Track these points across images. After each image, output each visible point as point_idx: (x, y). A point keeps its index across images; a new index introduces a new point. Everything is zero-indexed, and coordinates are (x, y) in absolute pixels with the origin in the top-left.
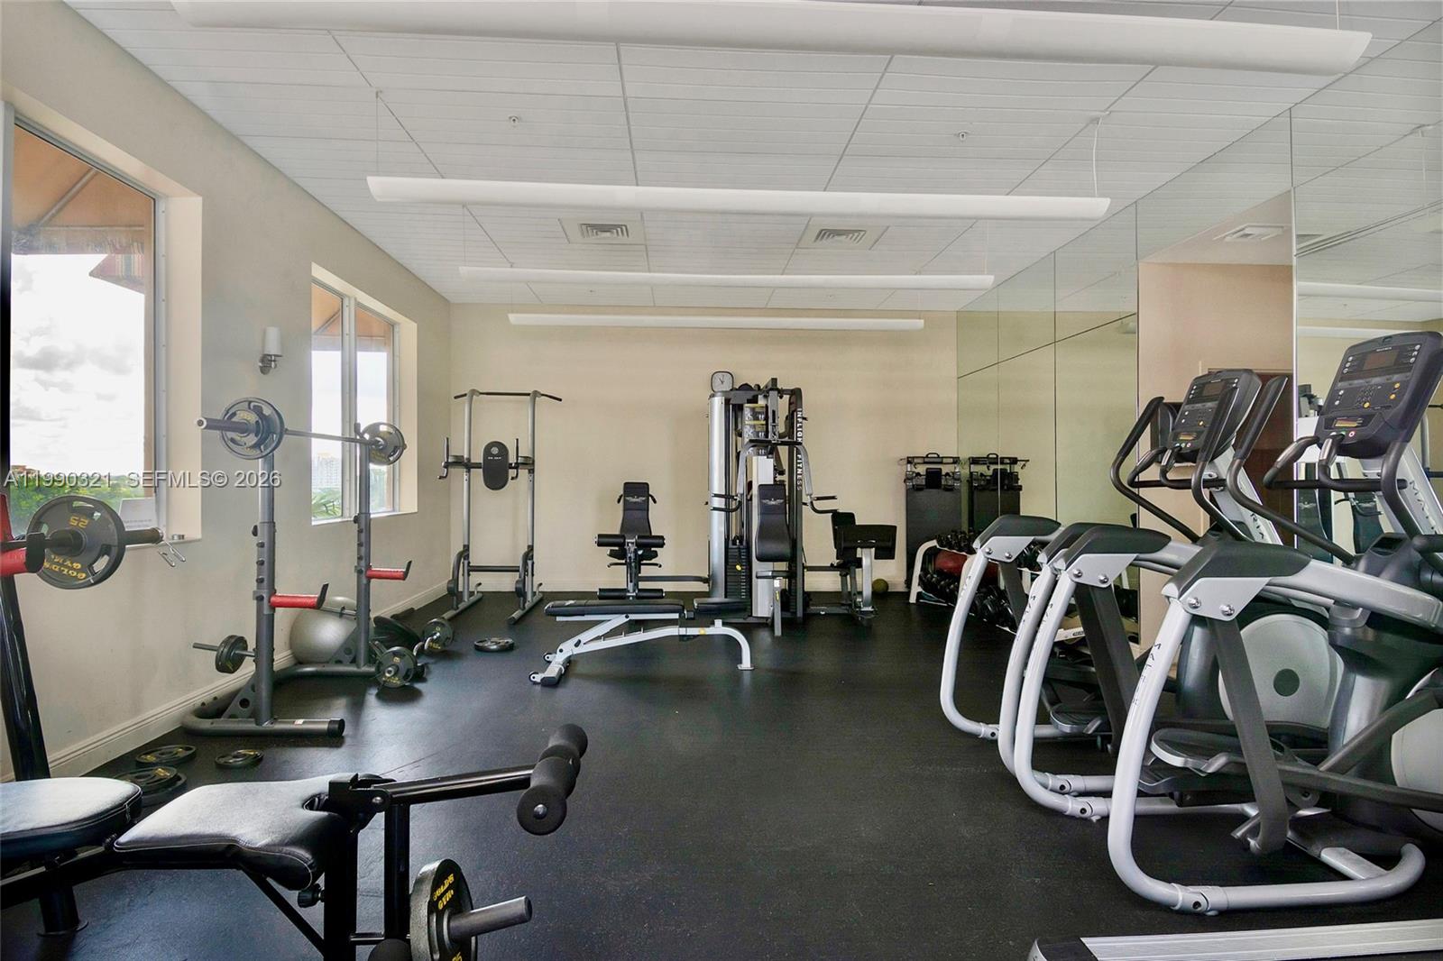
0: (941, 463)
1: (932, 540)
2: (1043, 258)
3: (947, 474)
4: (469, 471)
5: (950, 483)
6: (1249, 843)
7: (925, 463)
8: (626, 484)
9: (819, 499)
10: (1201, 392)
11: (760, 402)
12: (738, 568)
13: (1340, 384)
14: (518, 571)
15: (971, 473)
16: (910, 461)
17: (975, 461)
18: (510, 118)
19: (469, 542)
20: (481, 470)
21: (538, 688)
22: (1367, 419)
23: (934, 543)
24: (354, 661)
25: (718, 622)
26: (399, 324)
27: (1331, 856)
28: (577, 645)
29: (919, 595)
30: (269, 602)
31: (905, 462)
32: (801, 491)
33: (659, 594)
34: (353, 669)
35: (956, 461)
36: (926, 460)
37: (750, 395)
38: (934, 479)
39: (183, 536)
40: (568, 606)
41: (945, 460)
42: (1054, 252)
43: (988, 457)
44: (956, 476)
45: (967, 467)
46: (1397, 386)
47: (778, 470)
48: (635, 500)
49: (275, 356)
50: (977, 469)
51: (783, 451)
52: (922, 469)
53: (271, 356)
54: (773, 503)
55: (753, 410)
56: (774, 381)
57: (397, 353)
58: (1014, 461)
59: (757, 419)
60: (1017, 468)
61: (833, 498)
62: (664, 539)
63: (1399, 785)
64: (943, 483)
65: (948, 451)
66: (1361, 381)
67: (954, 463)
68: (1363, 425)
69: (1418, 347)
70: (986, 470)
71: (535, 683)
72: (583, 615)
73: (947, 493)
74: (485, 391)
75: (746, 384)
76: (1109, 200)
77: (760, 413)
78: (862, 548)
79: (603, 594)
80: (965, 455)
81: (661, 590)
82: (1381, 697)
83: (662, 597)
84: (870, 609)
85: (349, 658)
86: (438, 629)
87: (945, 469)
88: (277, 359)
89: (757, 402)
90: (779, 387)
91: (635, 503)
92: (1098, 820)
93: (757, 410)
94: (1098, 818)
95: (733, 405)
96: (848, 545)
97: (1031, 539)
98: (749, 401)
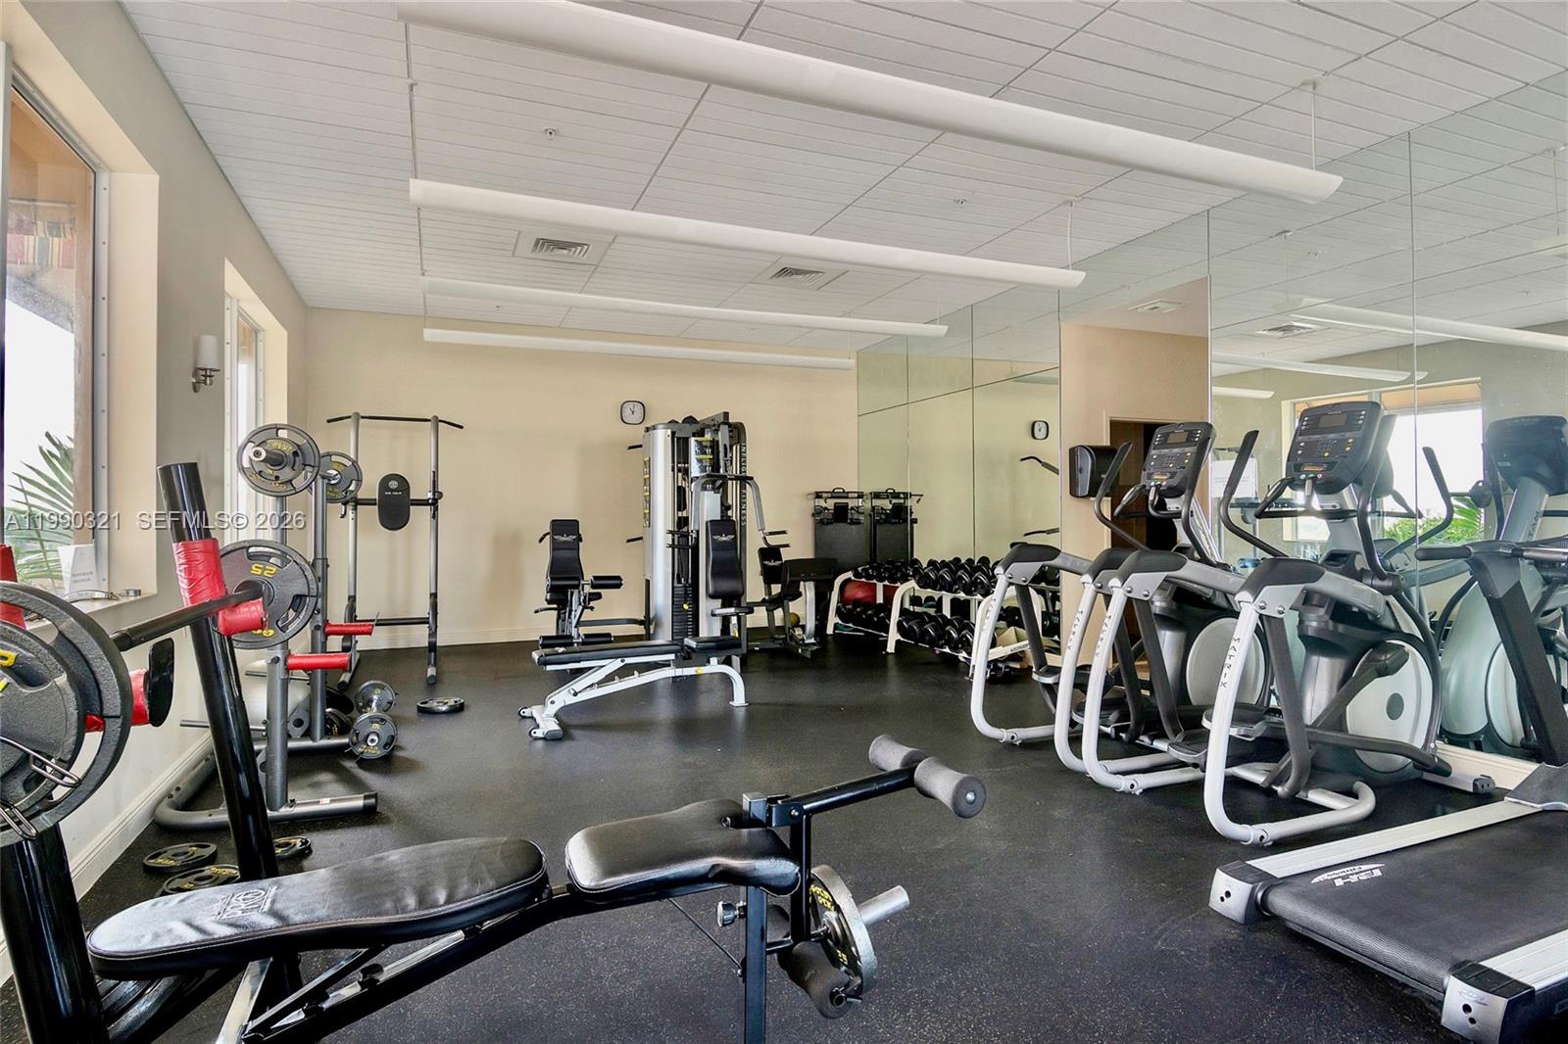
0: (847, 497)
1: (848, 571)
2: (959, 310)
3: (852, 508)
4: (355, 509)
5: (855, 517)
6: (1276, 792)
7: (832, 497)
8: (553, 521)
9: (771, 534)
10: (1166, 440)
11: (706, 436)
12: (686, 607)
13: (1300, 438)
14: (428, 623)
15: (873, 508)
16: (818, 495)
17: (877, 496)
18: (546, 130)
19: (355, 592)
20: (376, 507)
21: (540, 743)
22: (1331, 465)
23: (849, 575)
24: (308, 734)
25: (714, 660)
26: (264, 331)
27: (1315, 796)
28: (576, 694)
29: (836, 626)
30: (285, 664)
31: (812, 497)
32: (745, 526)
33: (609, 639)
34: (308, 743)
35: (861, 496)
36: (834, 495)
37: (695, 428)
38: (841, 513)
39: (140, 591)
40: (561, 654)
41: (850, 495)
42: (972, 306)
43: (886, 492)
44: (860, 511)
45: (869, 502)
46: (1351, 440)
47: (725, 507)
48: (564, 539)
49: (211, 370)
50: (878, 503)
51: (733, 487)
52: (830, 504)
53: (206, 370)
54: (724, 539)
55: (699, 443)
56: (726, 415)
57: (261, 367)
58: (906, 495)
59: (705, 453)
60: (909, 503)
61: (784, 532)
62: (621, 580)
63: (1350, 732)
64: (849, 516)
65: (851, 486)
66: (1318, 436)
67: (859, 497)
68: (1328, 469)
69: (1363, 413)
70: (886, 504)
71: (537, 739)
72: (579, 662)
73: (853, 527)
74: (367, 415)
75: (691, 417)
76: (1084, 274)
77: (706, 447)
78: (804, 581)
79: (545, 642)
80: (867, 490)
81: (609, 635)
82: (1337, 673)
83: (611, 642)
84: (813, 641)
85: (300, 731)
86: (378, 691)
87: (852, 503)
88: (213, 373)
89: (703, 436)
90: (731, 421)
91: (565, 542)
92: (1141, 793)
93: (704, 444)
94: (1141, 790)
95: (679, 438)
96: (793, 579)
97: (1040, 564)
98: (694, 435)
